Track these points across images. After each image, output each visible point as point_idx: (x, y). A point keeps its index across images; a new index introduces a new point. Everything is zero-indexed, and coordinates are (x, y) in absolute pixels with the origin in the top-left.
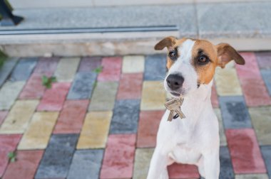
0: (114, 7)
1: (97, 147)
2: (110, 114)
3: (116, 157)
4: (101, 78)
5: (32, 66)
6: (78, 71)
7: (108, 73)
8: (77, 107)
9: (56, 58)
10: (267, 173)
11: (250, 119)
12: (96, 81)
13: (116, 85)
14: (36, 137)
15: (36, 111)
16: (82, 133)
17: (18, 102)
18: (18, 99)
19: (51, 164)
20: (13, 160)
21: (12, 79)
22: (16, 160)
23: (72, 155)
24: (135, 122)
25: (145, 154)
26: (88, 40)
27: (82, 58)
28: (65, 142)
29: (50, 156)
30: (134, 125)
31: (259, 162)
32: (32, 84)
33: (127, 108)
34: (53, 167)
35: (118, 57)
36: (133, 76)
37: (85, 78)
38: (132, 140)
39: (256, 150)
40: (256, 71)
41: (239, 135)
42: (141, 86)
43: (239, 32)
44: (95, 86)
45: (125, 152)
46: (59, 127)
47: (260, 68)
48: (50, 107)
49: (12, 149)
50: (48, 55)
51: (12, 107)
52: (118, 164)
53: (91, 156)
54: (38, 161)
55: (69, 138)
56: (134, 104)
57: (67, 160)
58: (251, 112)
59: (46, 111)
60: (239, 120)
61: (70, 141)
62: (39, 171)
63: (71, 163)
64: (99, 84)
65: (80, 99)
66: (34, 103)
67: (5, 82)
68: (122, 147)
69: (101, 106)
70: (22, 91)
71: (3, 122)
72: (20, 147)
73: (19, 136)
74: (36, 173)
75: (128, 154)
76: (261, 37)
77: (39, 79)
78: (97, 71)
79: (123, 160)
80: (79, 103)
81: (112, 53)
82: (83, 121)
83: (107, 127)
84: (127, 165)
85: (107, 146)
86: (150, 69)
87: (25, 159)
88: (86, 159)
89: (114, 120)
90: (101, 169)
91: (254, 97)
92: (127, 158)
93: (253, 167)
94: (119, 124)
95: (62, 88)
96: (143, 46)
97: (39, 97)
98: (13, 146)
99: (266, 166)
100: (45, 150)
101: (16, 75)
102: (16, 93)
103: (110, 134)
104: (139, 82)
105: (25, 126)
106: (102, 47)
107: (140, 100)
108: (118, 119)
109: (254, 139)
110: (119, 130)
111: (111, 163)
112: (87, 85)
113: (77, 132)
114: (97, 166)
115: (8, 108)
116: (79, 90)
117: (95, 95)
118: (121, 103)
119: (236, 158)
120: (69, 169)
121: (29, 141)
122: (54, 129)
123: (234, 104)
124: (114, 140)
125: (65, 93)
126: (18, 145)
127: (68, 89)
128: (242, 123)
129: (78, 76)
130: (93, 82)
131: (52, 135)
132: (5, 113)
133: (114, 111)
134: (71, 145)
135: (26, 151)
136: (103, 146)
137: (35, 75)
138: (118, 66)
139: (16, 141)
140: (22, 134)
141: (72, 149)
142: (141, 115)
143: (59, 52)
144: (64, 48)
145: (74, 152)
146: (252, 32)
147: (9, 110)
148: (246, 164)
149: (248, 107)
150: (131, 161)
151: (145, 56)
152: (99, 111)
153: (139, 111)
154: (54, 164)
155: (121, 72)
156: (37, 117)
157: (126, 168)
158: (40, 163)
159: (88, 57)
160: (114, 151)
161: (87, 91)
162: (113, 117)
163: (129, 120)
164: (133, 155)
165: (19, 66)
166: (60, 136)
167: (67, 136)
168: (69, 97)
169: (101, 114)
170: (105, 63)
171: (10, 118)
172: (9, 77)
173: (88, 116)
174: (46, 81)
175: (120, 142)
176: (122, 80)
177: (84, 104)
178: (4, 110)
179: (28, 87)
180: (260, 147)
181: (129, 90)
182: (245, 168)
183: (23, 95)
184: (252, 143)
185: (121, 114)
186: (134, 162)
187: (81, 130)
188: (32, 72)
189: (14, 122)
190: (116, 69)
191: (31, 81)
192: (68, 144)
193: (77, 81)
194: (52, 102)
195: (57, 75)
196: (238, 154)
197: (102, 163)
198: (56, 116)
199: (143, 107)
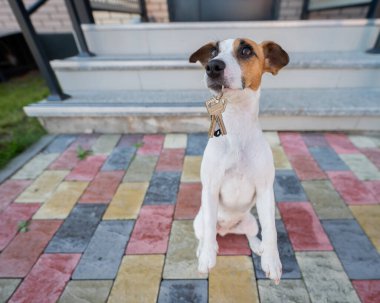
0: (161, 91)
1: (127, 218)
2: (147, 185)
3: (148, 229)
4: (140, 153)
5: (70, 141)
6: (117, 145)
7: (148, 148)
8: (111, 178)
9: (96, 134)
10: (334, 250)
11: (305, 192)
12: (135, 154)
13: (156, 159)
14: (57, 206)
15: (64, 180)
16: (112, 203)
17: (47, 172)
18: (47, 169)
19: (68, 236)
20: (23, 230)
21: (45, 152)
22: (27, 230)
23: (96, 226)
24: (174, 193)
25: (184, 226)
26: (131, 114)
27: (123, 135)
28: (90, 213)
29: (69, 227)
30: (172, 196)
31: (322, 238)
32: (66, 157)
33: (166, 179)
34: (69, 239)
35: (160, 134)
36: (174, 151)
37: (123, 151)
38: (170, 211)
39: (316, 224)
40: (304, 149)
41: (294, 208)
42: (183, 159)
43: (284, 109)
44: (133, 159)
45: (160, 224)
46: (86, 196)
47: (308, 147)
48: (80, 177)
49: (25, 218)
50: (89, 131)
51: (38, 176)
52: (150, 237)
53: (118, 227)
54: (53, 232)
55: (96, 208)
56: (174, 176)
57: (89, 232)
58: (304, 185)
59: (75, 181)
60: (292, 193)
61: (96, 212)
62: (51, 244)
63: (92, 235)
64: (137, 158)
65: (115, 170)
66: (63, 173)
67: (38, 154)
68: (157, 218)
69: (137, 177)
70: (54, 162)
71: (24, 190)
72: (36, 217)
73: (38, 206)
74: (47, 245)
75: (164, 227)
76: (306, 115)
77: (75, 152)
78: (138, 146)
79: (157, 232)
80: (113, 174)
81: (155, 131)
82: (115, 192)
83: (142, 198)
84: (161, 239)
85: (139, 217)
86: (192, 145)
87: (38, 229)
88: (112, 231)
89: (151, 190)
90: (128, 242)
91: (305, 171)
92: (161, 230)
93: (315, 244)
94: (156, 194)
95: (98, 160)
96: (187, 124)
97: (70, 168)
98: (27, 215)
99: (331, 242)
100: (64, 220)
101: (50, 148)
102: (47, 164)
103: (143, 205)
104: (180, 157)
105: (48, 195)
106: (145, 124)
107: (181, 173)
108: (154, 190)
109: (312, 213)
110: (156, 201)
111: (142, 235)
112: (124, 158)
113: (105, 202)
114: (123, 239)
115: (33, 177)
116: (115, 163)
117: (131, 167)
118: (159, 175)
119: (293, 233)
120: (89, 242)
121: (49, 210)
122: (80, 198)
123: (284, 178)
124: (148, 211)
125: (100, 164)
126: (34, 214)
127: (104, 161)
128: (296, 196)
129: (117, 150)
130: (132, 155)
131: (77, 204)
132: (29, 182)
133: (151, 182)
134: (96, 216)
135: (42, 222)
136: (135, 217)
137: (71, 148)
138: (159, 142)
139: (32, 210)
140: (42, 203)
141: (97, 220)
142: (181, 187)
143: (100, 129)
144: (106, 124)
145: (99, 223)
146: (296, 109)
147: (34, 180)
148: (307, 240)
149: (300, 181)
150: (166, 233)
151: (188, 134)
152: (135, 182)
153: (179, 182)
154: (72, 236)
155: (162, 148)
156: (64, 187)
157: (160, 242)
158: (54, 235)
159: (130, 134)
160: (146, 223)
161: (124, 163)
162: (149, 188)
163: (167, 191)
164: (169, 227)
165: (56, 141)
166: (85, 206)
167: (94, 206)
168: (103, 169)
169: (136, 185)
170: (146, 140)
171: (33, 187)
172: (43, 150)
173: (121, 186)
174: (82, 153)
175: (154, 213)
176: (162, 155)
177: (119, 175)
178: (28, 179)
179: (60, 159)
180: (321, 221)
181: (169, 164)
182: (306, 244)
183: (53, 165)
184: (310, 217)
185: (158, 185)
186: (169, 234)
187: (111, 200)
188: (69, 146)
189: (36, 190)
190: (157, 145)
191: (65, 153)
192: (93, 214)
193: (115, 155)
194: (83, 172)
195: (94, 148)
196: (295, 229)
197: (130, 236)
198: (85, 186)
199: (184, 179)
